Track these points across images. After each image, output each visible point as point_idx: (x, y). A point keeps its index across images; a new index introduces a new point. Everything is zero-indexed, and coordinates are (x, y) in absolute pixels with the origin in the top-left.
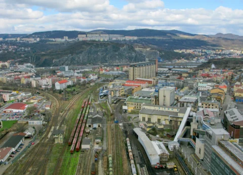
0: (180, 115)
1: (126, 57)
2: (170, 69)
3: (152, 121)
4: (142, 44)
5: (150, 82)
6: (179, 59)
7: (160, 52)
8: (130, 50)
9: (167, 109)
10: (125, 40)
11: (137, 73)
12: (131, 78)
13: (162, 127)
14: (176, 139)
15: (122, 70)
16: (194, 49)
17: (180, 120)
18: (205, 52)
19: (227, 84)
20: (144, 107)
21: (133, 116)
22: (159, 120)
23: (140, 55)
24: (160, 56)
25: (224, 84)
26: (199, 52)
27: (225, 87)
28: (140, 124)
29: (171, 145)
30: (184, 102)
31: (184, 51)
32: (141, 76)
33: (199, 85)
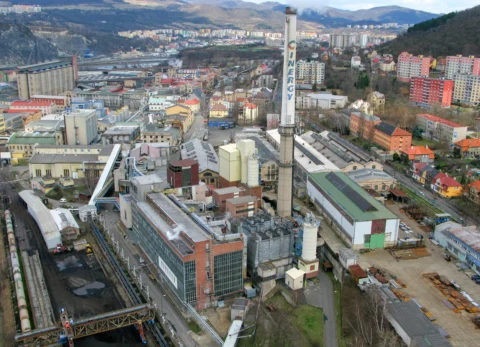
0: (102, 159)
1: (15, 52)
2: (106, 73)
3: (54, 175)
4: (51, 21)
5: (59, 102)
6: (127, 50)
7: (89, 37)
8: (22, 36)
9: (79, 152)
10: (13, 14)
11: (34, 85)
12: (23, 95)
13: (71, 183)
14: (92, 202)
15: (7, 81)
16: (159, 28)
17: (101, 167)
18: (179, 35)
19: (199, 96)
20: (38, 150)
21: (21, 170)
22: (66, 172)
23: (45, 45)
24: (89, 47)
25: (193, 96)
26: (168, 35)
27: (196, 102)
28: (33, 182)
29: (83, 211)
30: (113, 136)
31: (138, 33)
32: (44, 90)
33: (152, 100)
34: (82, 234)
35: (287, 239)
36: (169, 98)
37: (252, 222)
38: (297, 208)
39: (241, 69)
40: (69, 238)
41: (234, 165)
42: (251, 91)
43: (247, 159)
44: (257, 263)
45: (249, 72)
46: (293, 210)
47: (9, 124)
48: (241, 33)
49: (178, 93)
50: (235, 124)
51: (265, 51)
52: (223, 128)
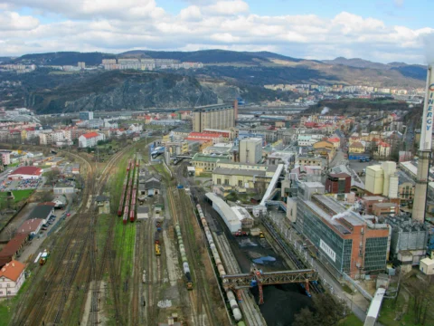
0: (268, 174)
1: (185, 97)
2: (257, 116)
3: (230, 183)
4: (211, 75)
5: (225, 135)
6: (272, 100)
7: (242, 88)
8: (191, 85)
9: (250, 168)
10: (182, 69)
11: (205, 121)
12: (196, 128)
13: (244, 190)
14: (263, 203)
15: (180, 118)
16: (298, 83)
17: (268, 181)
18: (315, 89)
19: (340, 135)
20: (218, 165)
21: (204, 180)
22: (240, 182)
23: (207, 93)
24: (242, 96)
25: (335, 136)
26: (306, 89)
27: (337, 140)
28: (215, 188)
29: (256, 209)
30: (275, 159)
31: (281, 87)
32: (212, 126)
33: (300, 137)
34: (256, 226)
35: (423, 234)
36: (315, 136)
37: (394, 220)
38: (429, 219)
39: (372, 117)
40: (247, 226)
41: (378, 181)
42: (384, 134)
43: (389, 176)
44: (397, 250)
45: (379, 120)
46: (425, 220)
47: (190, 148)
48: (370, 89)
49: (320, 133)
50: (371, 158)
51: (393, 104)
52: (361, 161)
